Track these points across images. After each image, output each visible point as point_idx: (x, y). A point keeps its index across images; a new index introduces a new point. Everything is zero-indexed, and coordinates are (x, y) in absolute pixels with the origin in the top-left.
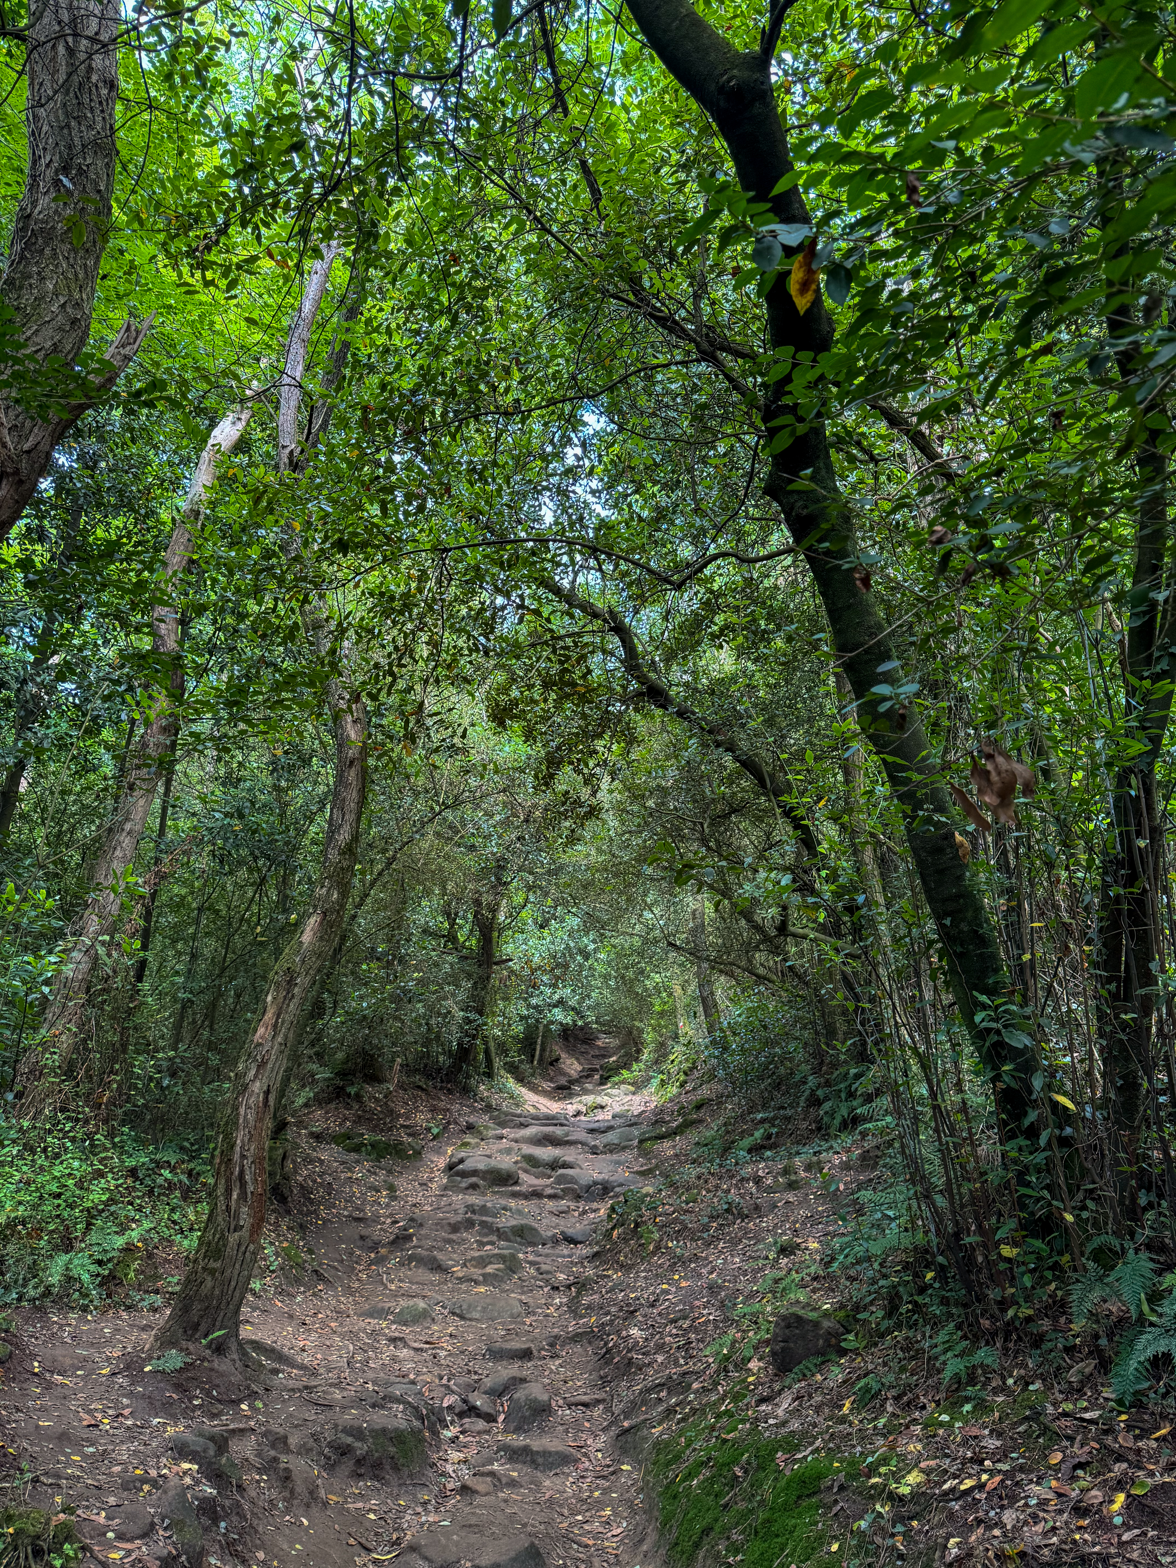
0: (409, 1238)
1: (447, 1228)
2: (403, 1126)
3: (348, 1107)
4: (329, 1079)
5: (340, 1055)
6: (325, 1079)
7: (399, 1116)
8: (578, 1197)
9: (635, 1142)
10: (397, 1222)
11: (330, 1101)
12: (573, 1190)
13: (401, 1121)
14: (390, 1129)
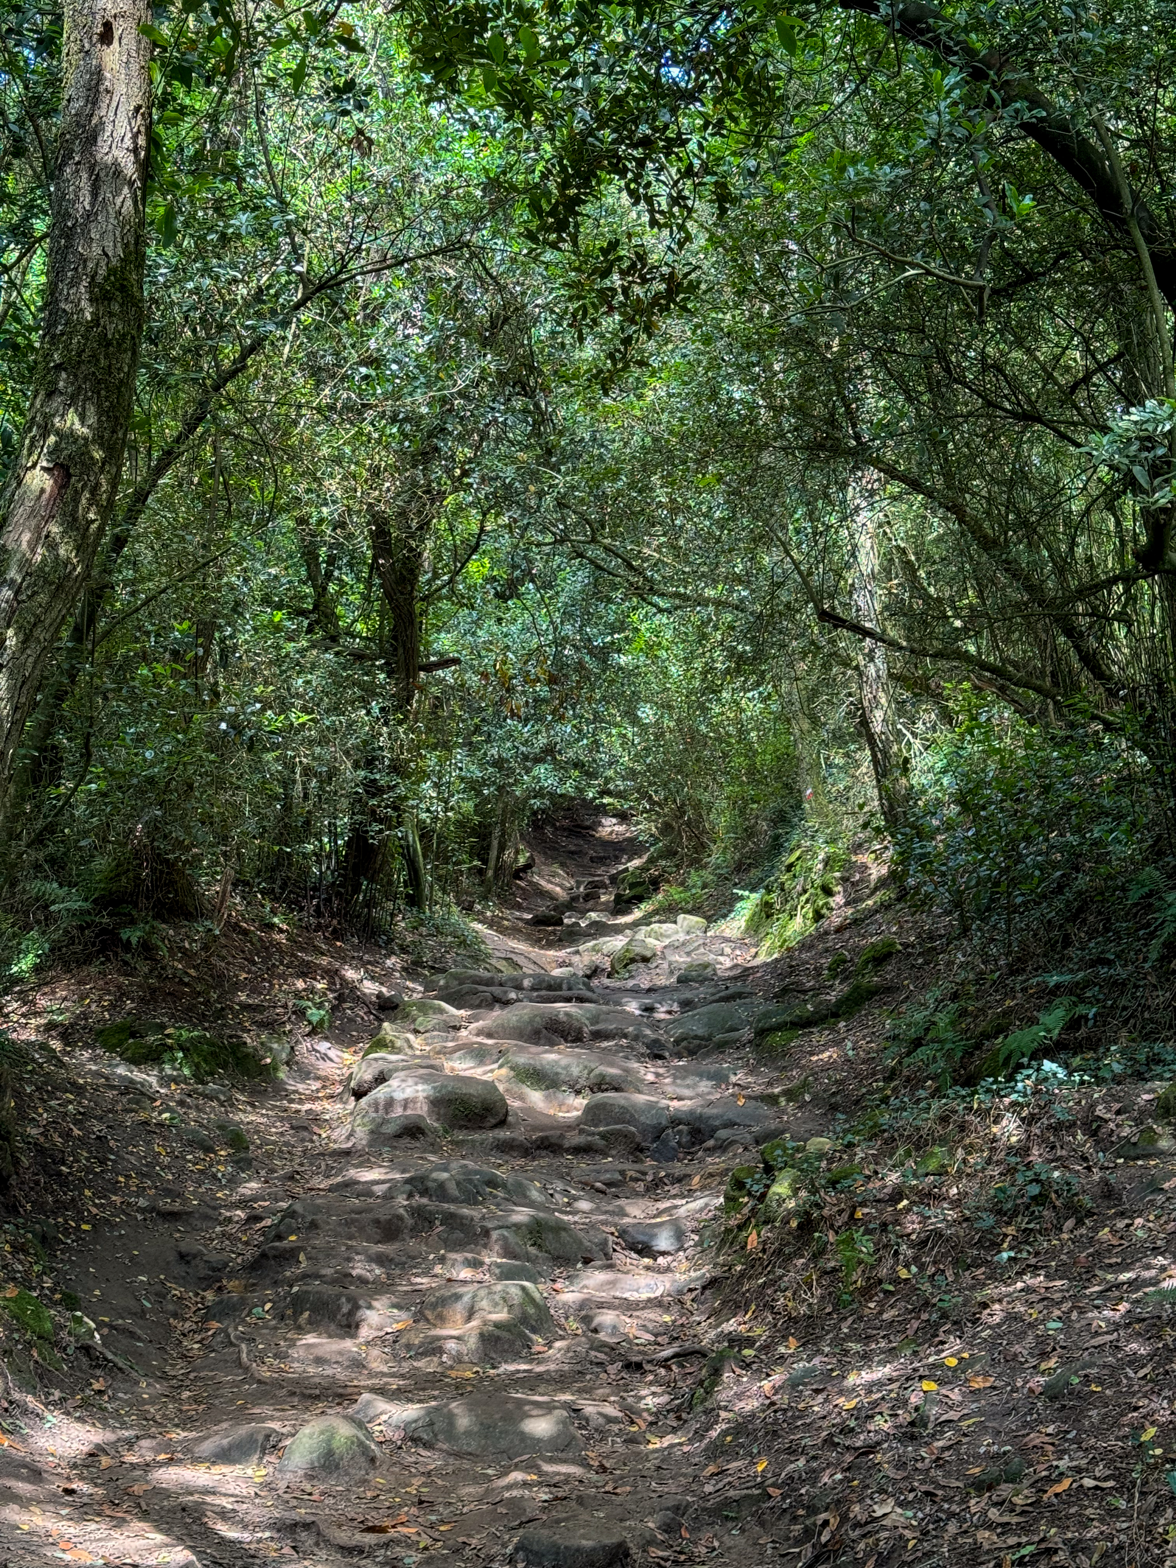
0: (289, 1256)
1: (371, 1230)
2: (245, 1007)
3: (128, 970)
4: (83, 912)
5: (101, 863)
6: (74, 914)
7: (237, 986)
8: (637, 1151)
9: (747, 1033)
10: (258, 1219)
11: (87, 961)
12: (626, 1135)
13: (242, 997)
14: (220, 1014)
